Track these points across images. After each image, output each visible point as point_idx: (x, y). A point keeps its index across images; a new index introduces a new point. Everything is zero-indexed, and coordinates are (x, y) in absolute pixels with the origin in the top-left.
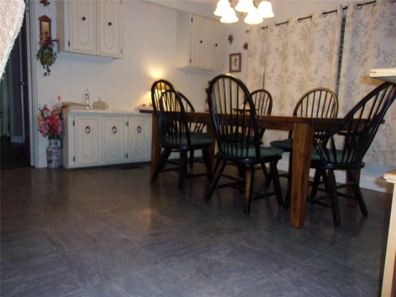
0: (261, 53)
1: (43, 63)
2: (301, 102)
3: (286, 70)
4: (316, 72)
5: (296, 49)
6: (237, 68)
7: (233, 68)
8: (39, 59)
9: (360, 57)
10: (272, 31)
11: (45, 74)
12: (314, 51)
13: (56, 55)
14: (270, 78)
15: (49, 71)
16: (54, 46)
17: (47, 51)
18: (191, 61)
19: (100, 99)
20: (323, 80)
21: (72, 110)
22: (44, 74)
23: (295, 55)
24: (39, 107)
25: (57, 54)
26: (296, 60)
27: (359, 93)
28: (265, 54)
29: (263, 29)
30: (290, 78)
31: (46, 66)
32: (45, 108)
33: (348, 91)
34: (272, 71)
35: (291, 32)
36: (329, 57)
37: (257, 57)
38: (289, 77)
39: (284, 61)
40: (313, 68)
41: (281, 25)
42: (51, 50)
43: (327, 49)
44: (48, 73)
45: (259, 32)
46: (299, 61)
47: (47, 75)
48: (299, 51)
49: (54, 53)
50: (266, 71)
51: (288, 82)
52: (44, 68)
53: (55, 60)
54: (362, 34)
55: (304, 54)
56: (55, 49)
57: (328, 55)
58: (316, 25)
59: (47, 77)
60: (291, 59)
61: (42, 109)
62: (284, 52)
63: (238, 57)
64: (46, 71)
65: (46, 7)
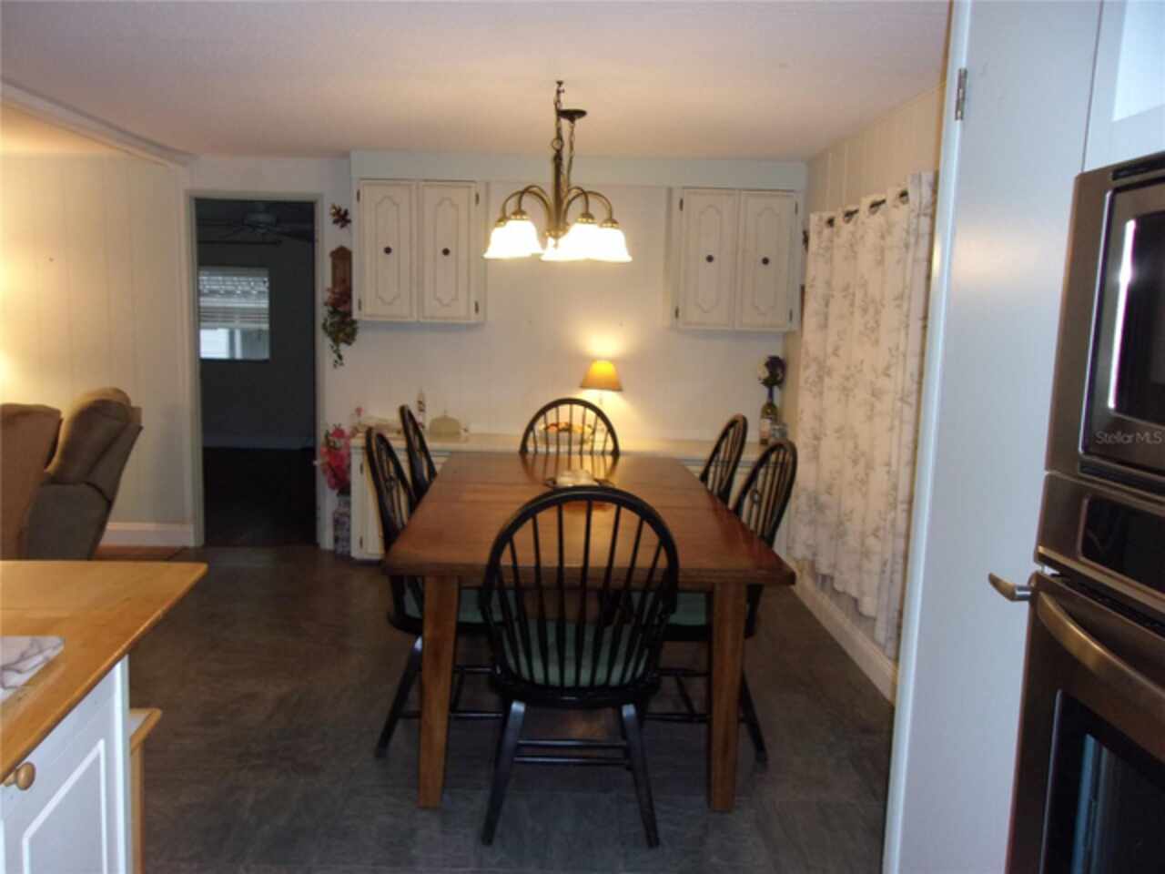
8: (328, 334)
10: (837, 233)
11: (336, 362)
12: (884, 305)
15: (340, 357)
17: (338, 318)
18: (677, 313)
19: (445, 412)
22: (333, 363)
31: (336, 348)
35: (859, 241)
42: (347, 314)
44: (339, 361)
47: (338, 365)
52: (334, 350)
53: (355, 331)
59: (339, 368)
64: (335, 355)
65: (345, 229)
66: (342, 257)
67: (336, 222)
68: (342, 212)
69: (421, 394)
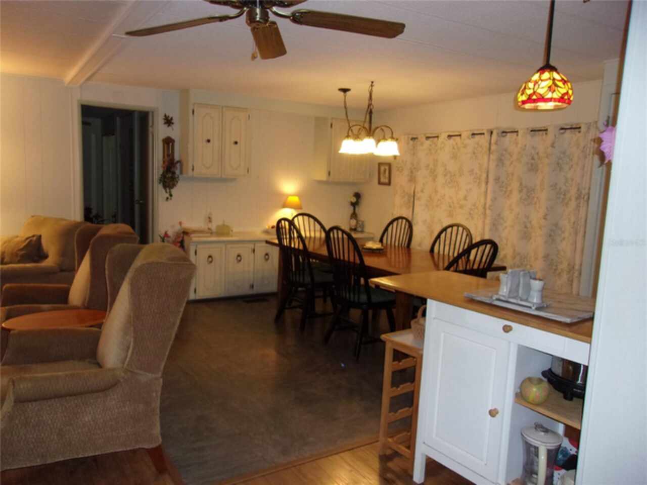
0: (411, 168)
1: (165, 187)
2: (438, 237)
3: (436, 192)
4: (465, 198)
5: (446, 169)
6: (387, 181)
7: (382, 180)
8: (162, 184)
9: (507, 188)
10: (422, 144)
11: (167, 198)
12: (463, 174)
13: (178, 177)
14: (419, 199)
15: (171, 195)
16: (177, 168)
17: (170, 175)
18: (329, 174)
19: (224, 221)
20: (473, 207)
21: (195, 238)
22: (165, 198)
23: (445, 175)
24: (159, 233)
25: (180, 176)
26: (446, 181)
27: (506, 227)
28: (415, 168)
29: (413, 140)
30: (439, 202)
31: (168, 191)
32: (166, 235)
33: (494, 225)
34: (422, 191)
35: (441, 149)
36: (479, 183)
37: (406, 172)
38: (439, 200)
39: (434, 180)
40: (462, 194)
41: (431, 139)
42: (174, 173)
43: (476, 174)
44: (169, 197)
45: (408, 144)
46: (449, 183)
47: (169, 200)
48: (450, 172)
49: (176, 176)
50: (416, 190)
51: (437, 206)
52: (166, 192)
53: (177, 182)
54: (507, 163)
55: (455, 175)
56: (178, 172)
57: (478, 181)
58: (465, 146)
59: (169, 201)
60: (441, 180)
61: (162, 235)
62: (435, 170)
63: (387, 168)
64: (167, 195)
65: (170, 128)
66: (168, 142)
67: (165, 123)
68: (170, 118)
69: (210, 214)
